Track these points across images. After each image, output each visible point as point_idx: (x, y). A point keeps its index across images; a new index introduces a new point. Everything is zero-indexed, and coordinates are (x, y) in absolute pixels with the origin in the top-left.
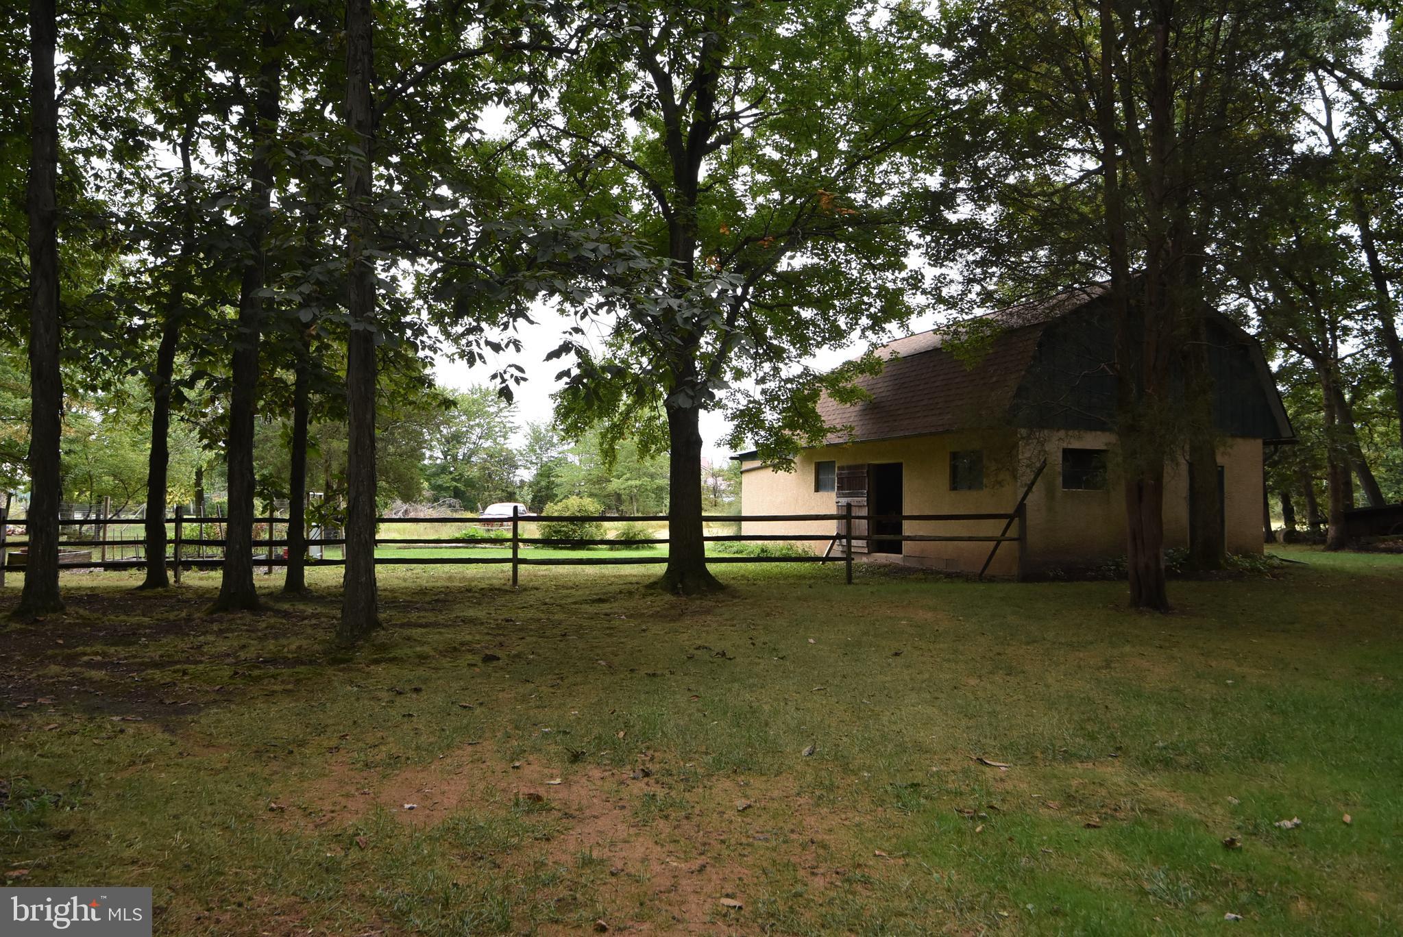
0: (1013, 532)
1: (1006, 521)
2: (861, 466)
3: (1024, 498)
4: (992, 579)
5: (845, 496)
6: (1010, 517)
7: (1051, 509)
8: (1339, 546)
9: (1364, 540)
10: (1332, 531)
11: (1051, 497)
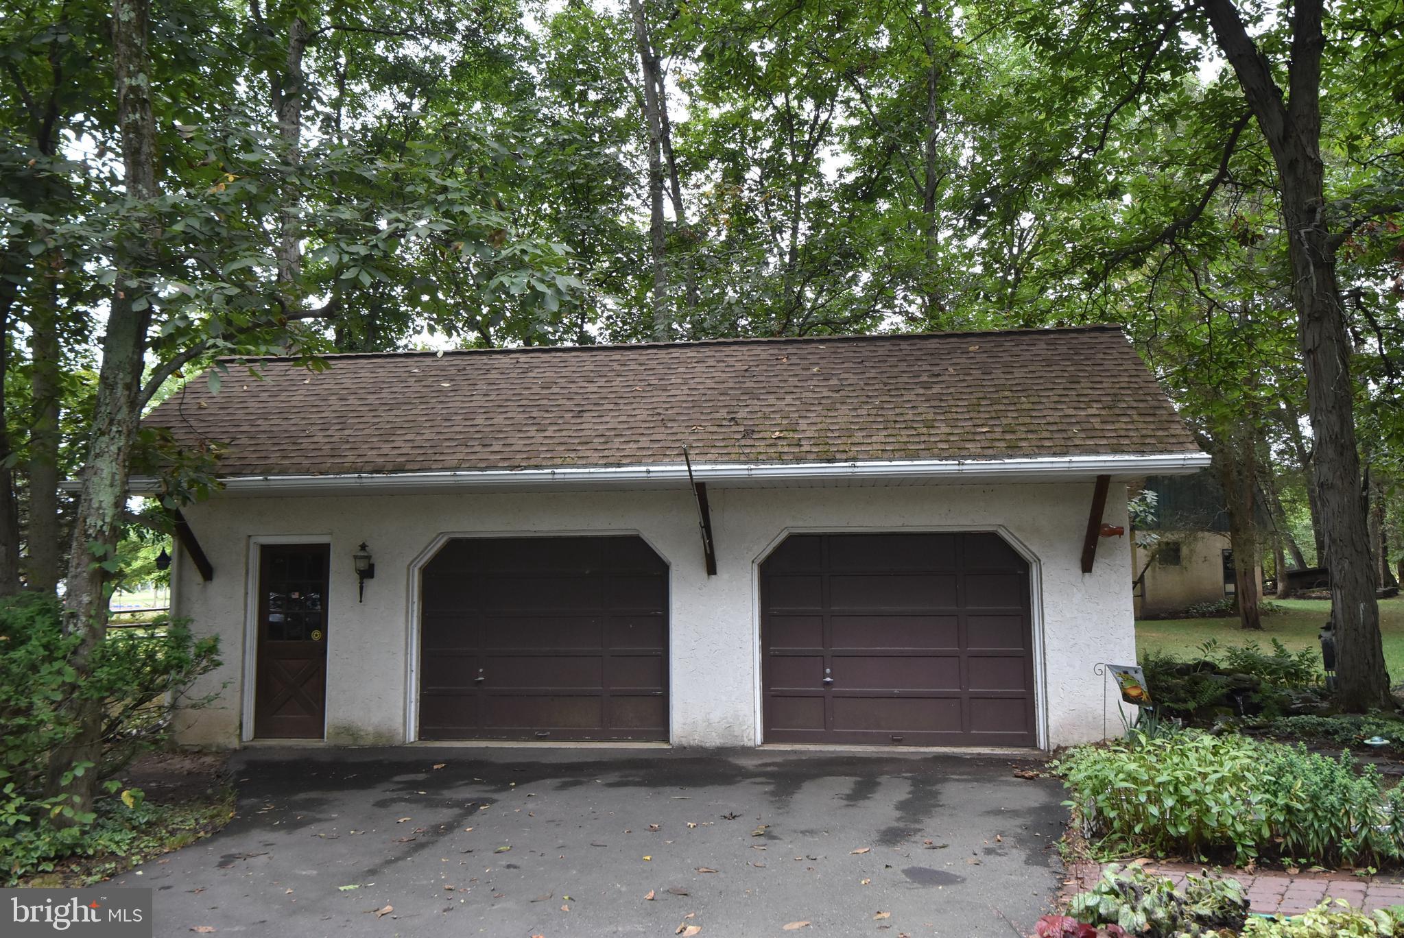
0: (1137, 591)
3: (1144, 572)
6: (1136, 583)
7: (1154, 578)
8: (1285, 595)
9: (1300, 592)
10: (1280, 586)
11: (1154, 570)
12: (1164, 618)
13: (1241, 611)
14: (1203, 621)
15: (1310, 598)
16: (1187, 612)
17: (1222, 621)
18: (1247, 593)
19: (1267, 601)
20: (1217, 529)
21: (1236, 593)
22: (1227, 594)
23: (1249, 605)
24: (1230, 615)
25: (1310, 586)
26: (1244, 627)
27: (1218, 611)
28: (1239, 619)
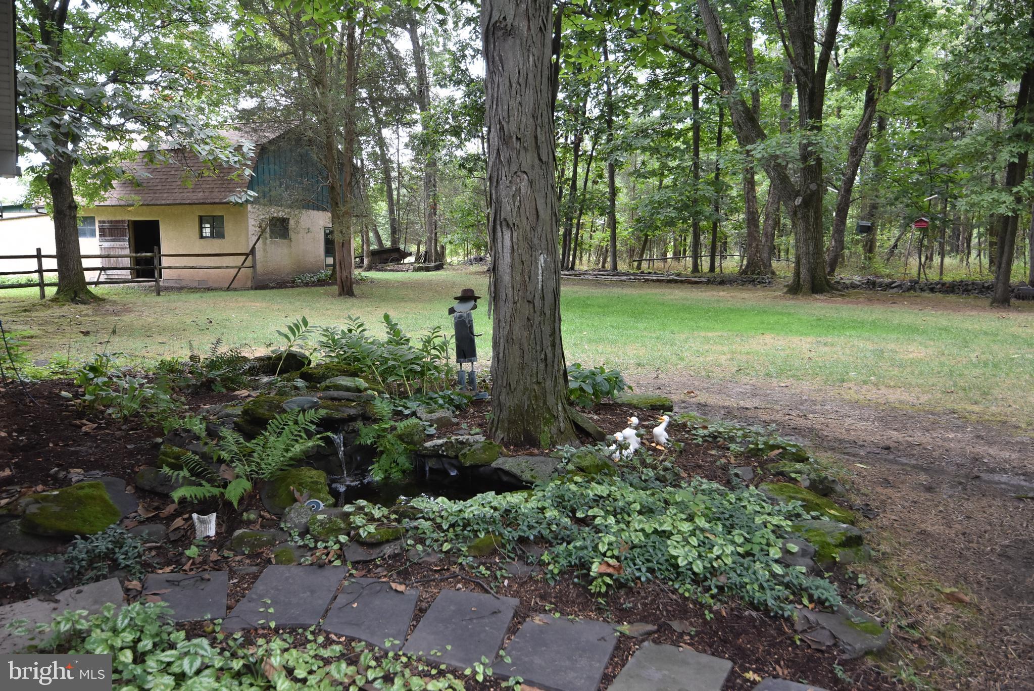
0: (249, 263)
1: (244, 257)
2: (123, 221)
3: (255, 244)
4: (235, 290)
5: (107, 241)
6: (247, 255)
7: (264, 250)
8: (369, 269)
9: (380, 266)
10: (366, 261)
11: (265, 243)
12: (272, 288)
13: (339, 280)
14: (306, 289)
15: (386, 270)
16: (293, 282)
17: (321, 290)
18: (343, 264)
19: (357, 273)
20: (317, 207)
21: (334, 266)
22: (327, 266)
23: (345, 274)
24: (329, 284)
25: (386, 261)
26: (340, 295)
27: (319, 281)
28: (336, 287)
